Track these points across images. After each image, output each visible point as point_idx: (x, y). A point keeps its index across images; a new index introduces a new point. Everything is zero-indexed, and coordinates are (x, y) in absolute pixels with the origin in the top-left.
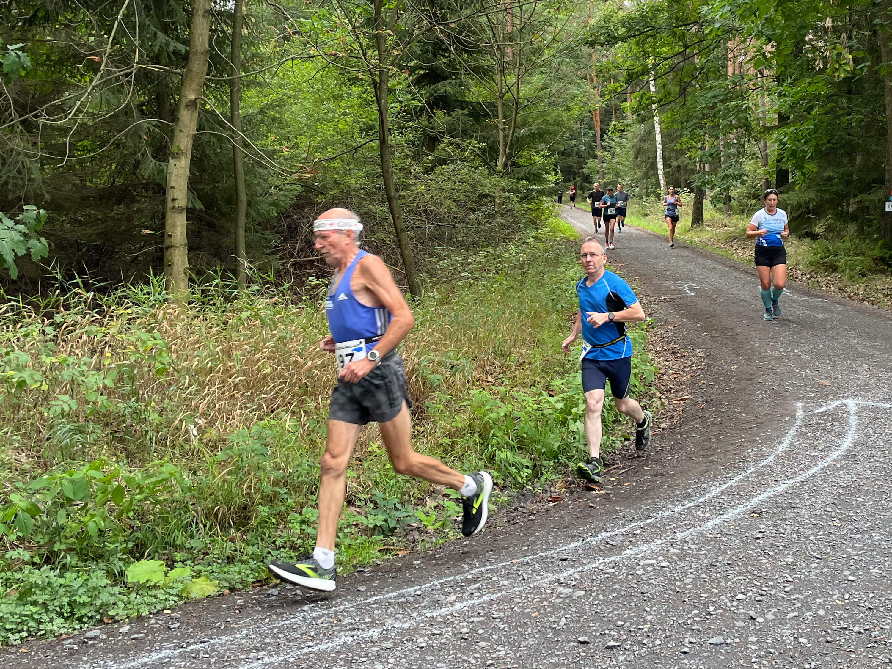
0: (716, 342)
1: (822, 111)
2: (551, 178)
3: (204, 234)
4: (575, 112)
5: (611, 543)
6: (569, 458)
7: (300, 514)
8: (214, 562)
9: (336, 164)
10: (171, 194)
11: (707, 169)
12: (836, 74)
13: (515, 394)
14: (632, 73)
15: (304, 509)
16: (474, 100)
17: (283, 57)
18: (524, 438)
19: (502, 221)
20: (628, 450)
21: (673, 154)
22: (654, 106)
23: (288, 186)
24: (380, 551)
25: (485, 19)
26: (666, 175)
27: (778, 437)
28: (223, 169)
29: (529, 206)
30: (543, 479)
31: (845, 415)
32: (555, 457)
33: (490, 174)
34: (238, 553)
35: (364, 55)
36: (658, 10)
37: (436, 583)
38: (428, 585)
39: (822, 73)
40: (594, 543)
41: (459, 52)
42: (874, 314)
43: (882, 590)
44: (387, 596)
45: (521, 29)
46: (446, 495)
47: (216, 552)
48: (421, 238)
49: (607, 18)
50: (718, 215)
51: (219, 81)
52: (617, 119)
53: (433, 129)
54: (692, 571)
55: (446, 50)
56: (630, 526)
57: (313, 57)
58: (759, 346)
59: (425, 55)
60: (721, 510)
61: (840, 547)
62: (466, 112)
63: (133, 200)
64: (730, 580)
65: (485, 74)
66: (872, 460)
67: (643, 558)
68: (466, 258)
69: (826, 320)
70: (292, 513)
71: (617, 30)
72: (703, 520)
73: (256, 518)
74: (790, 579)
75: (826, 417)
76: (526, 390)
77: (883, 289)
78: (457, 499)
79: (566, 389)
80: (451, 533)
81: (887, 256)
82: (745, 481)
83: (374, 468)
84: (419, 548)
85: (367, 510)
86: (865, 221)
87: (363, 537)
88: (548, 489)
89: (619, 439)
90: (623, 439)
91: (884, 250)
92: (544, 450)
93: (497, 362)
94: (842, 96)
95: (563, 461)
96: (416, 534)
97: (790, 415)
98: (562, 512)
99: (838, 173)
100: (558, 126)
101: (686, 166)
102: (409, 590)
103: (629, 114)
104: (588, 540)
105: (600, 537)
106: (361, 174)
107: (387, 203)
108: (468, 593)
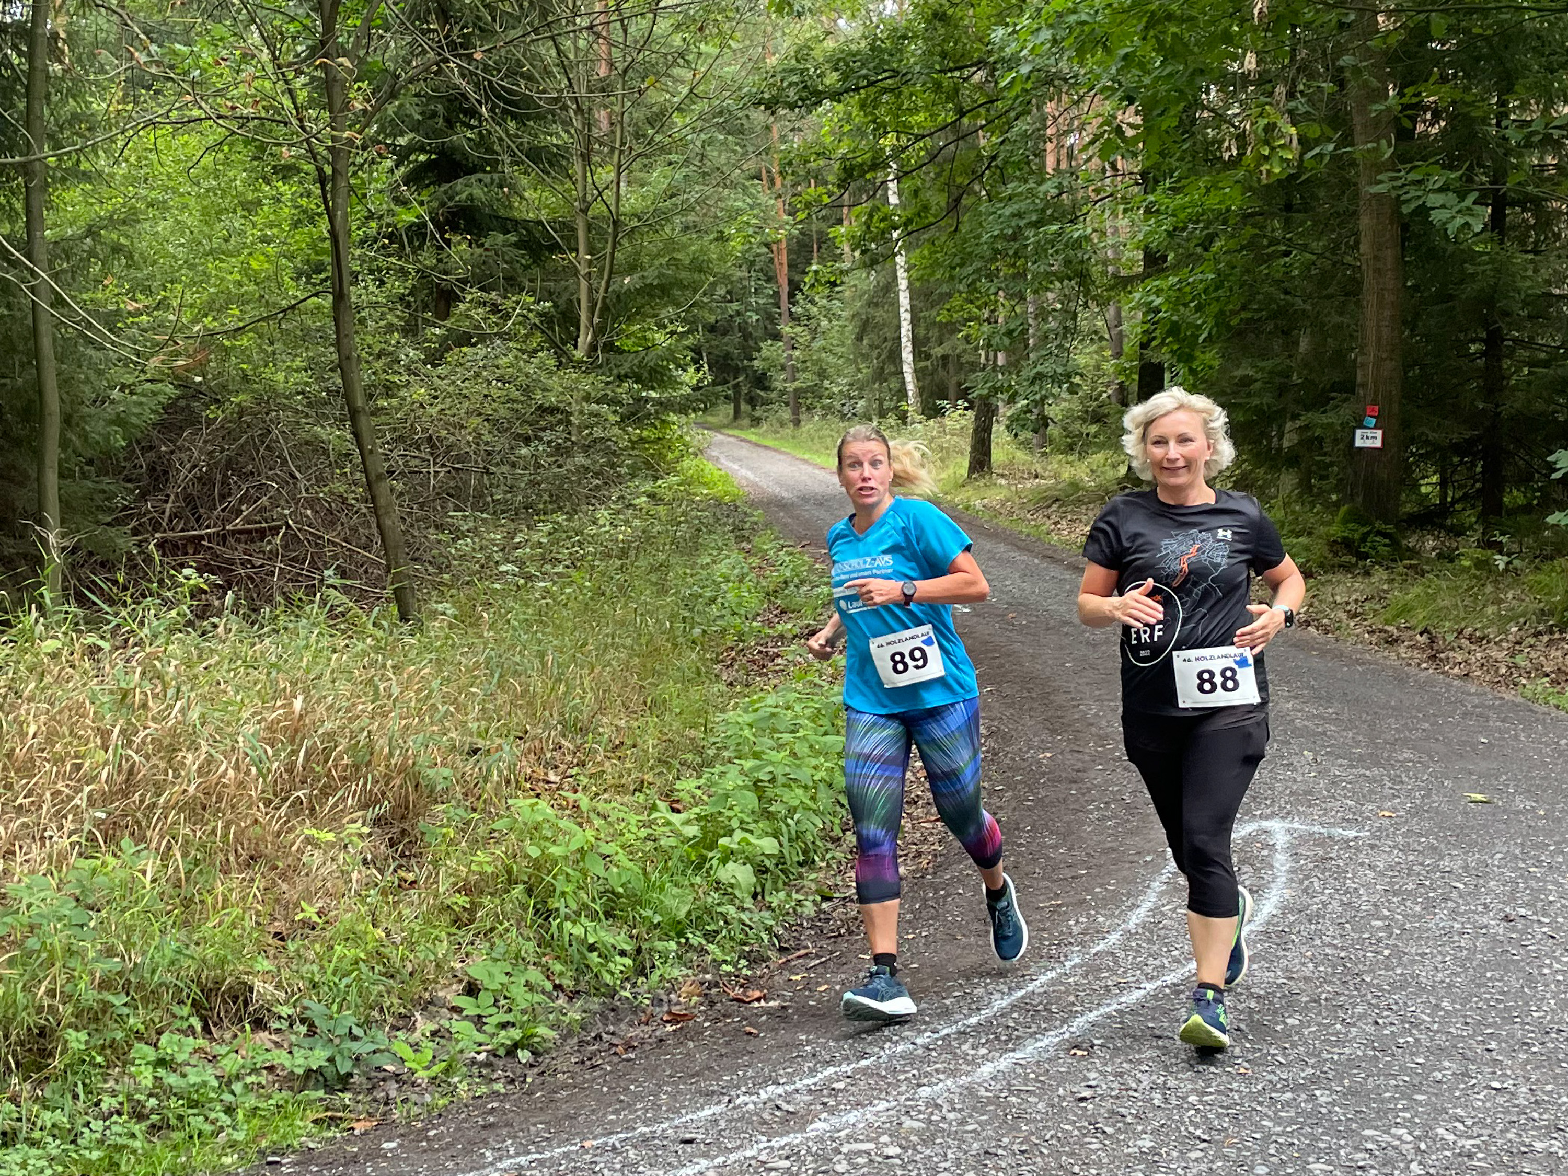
0: (1010, 706)
1: (1232, 244)
2: (686, 378)
4: (738, 245)
5: (786, 1107)
7: (156, 1046)
9: (246, 341)
11: (1000, 363)
12: (1265, 168)
13: (601, 806)
14: (852, 166)
15: (165, 1039)
16: (531, 216)
18: (618, 895)
19: (585, 461)
20: (827, 920)
21: (934, 332)
22: (895, 234)
23: (148, 386)
24: (316, 1122)
25: (550, 45)
26: (919, 373)
27: (1129, 895)
29: (642, 432)
30: (655, 977)
31: (1265, 853)
32: (680, 934)
33: (559, 365)
34: (25, 1123)
36: (904, 37)
39: (1236, 167)
40: (751, 1106)
41: (499, 117)
42: (1329, 651)
45: (626, 71)
46: (457, 1010)
48: (419, 494)
50: (1021, 455)
52: (822, 260)
54: (947, 1164)
55: (473, 112)
56: (826, 1073)
57: (197, 121)
58: (1096, 715)
59: (430, 122)
60: (1012, 1041)
61: (1249, 1119)
62: (513, 238)
65: (551, 164)
66: (1318, 942)
67: (849, 1139)
68: (511, 535)
70: (139, 1045)
72: (974, 1061)
73: (61, 1054)
76: (626, 799)
77: (1347, 603)
78: (480, 1017)
79: (705, 798)
80: (463, 1086)
81: (1357, 536)
82: (1062, 983)
83: (311, 955)
84: (396, 1115)
85: (293, 1038)
86: (1314, 468)
87: (285, 1094)
88: (665, 998)
89: (811, 898)
90: (819, 898)
91: (1350, 525)
92: (657, 919)
93: (567, 744)
94: (1273, 215)
95: (694, 941)
96: (392, 1088)
97: (1156, 851)
98: (691, 1044)
99: (1262, 369)
100: (700, 271)
101: (959, 356)
103: (847, 249)
104: (738, 1102)
105: (764, 1096)
106: (299, 363)
107: (349, 423)
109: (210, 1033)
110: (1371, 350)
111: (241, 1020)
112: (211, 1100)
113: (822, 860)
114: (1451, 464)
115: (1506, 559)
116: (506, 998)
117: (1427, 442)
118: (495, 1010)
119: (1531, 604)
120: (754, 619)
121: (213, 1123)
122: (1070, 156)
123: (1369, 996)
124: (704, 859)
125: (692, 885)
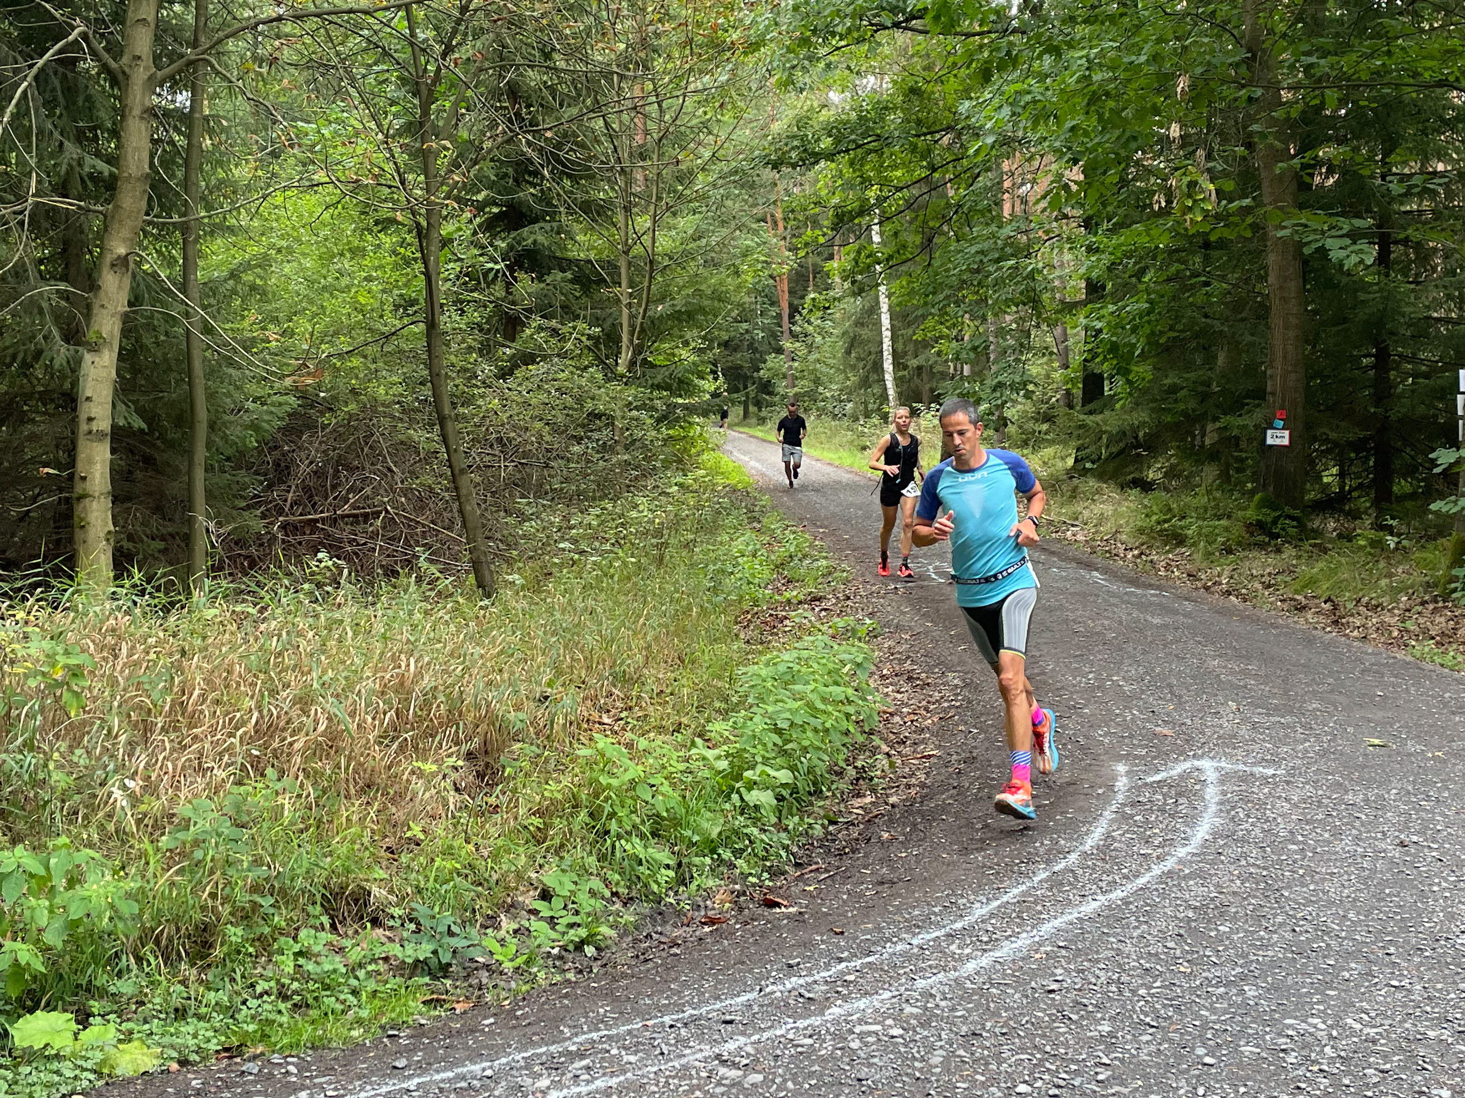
1: (1162, 276)
2: (706, 387)
3: (139, 475)
4: (749, 279)
5: (806, 994)
6: (738, 853)
7: (295, 939)
8: (154, 1017)
9: (356, 362)
10: (85, 410)
11: (966, 373)
12: (1188, 217)
14: (843, 215)
15: (302, 934)
16: (582, 256)
17: (269, 185)
18: (663, 819)
19: (627, 457)
20: (834, 841)
21: (911, 348)
22: (878, 268)
23: (275, 398)
24: (424, 1003)
25: (601, 122)
26: (898, 381)
27: (1085, 822)
28: (170, 369)
29: (671, 432)
30: (693, 887)
31: (1197, 787)
32: (713, 851)
33: (606, 379)
34: (193, 1002)
35: (402, 182)
36: (886, 108)
37: (518, 1057)
38: (504, 1060)
39: (1164, 215)
40: (779, 994)
41: (557, 177)
42: (1247, 617)
43: (1261, 1082)
44: (437, 1077)
45: (660, 140)
46: (534, 912)
47: (157, 1000)
48: (492, 485)
49: (802, 122)
51: (165, 224)
52: (818, 289)
53: (513, 303)
54: (941, 1043)
55: (536, 173)
56: (839, 968)
57: (319, 185)
58: (1053, 670)
59: (503, 182)
60: (991, 943)
61: (1190, 1009)
62: (569, 275)
63: (23, 419)
64: (1005, 1060)
65: (599, 215)
66: (1243, 862)
67: (860, 1021)
68: (567, 518)
69: (1165, 626)
70: (283, 939)
71: (819, 139)
72: (960, 959)
73: (222, 945)
74: (1105, 1060)
76: (666, 738)
77: (1262, 576)
78: (552, 918)
80: (541, 975)
81: (1269, 519)
83: (415, 865)
84: (488, 998)
85: (404, 934)
86: (1232, 462)
87: (398, 979)
88: (702, 904)
89: (820, 822)
90: (826, 822)
91: (1263, 510)
92: (696, 838)
93: (617, 692)
94: (1194, 253)
95: (726, 857)
96: (484, 976)
97: (1106, 786)
98: (726, 943)
99: (1187, 379)
100: (720, 300)
101: (931, 367)
102: (473, 1068)
103: (837, 280)
104: (768, 990)
105: (789, 986)
106: (395, 379)
107: (437, 427)
108: (570, 1075)
109: (336, 929)
110: (1278, 364)
111: (362, 918)
112: (339, 984)
113: (829, 790)
114: (1348, 459)
115: (1396, 539)
116: (574, 902)
117: (1327, 440)
118: (565, 912)
119: (1416, 577)
120: (766, 588)
121: (343, 1002)
122: (1024, 205)
124: (732, 789)
125: (722, 810)
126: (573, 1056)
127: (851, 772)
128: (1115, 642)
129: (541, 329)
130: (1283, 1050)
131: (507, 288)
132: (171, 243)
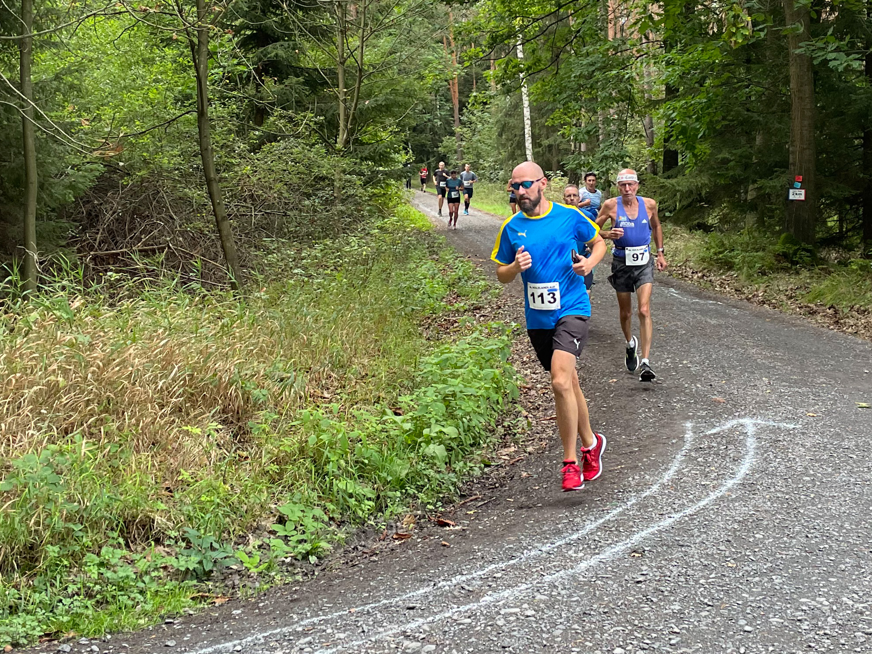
1: (717, 82)
2: (400, 159)
4: (430, 81)
5: (467, 588)
6: (420, 488)
7: (98, 555)
9: (146, 140)
11: (583, 149)
12: (733, 39)
13: (355, 413)
14: (497, 37)
15: (104, 550)
16: (310, 66)
17: (83, 13)
18: (366, 465)
19: (343, 208)
20: (488, 479)
21: (544, 131)
22: (521, 75)
23: (88, 166)
24: (193, 599)
26: (535, 155)
27: (663, 463)
28: (10, 145)
29: (375, 191)
30: (388, 513)
31: (742, 438)
32: (402, 487)
33: (328, 152)
34: (23, 601)
35: (180, 11)
37: (260, 636)
38: (249, 639)
39: (717, 39)
40: (447, 588)
41: (293, 10)
42: (776, 319)
43: (784, 643)
44: (201, 652)
46: (273, 532)
48: (245, 228)
51: (6, 40)
52: (478, 90)
53: (261, 99)
54: (562, 620)
55: (277, 7)
56: (490, 568)
57: (120, 13)
59: (253, 12)
60: (597, 549)
61: (735, 593)
62: (301, 79)
64: (606, 631)
65: (323, 36)
66: (773, 490)
67: (505, 606)
68: (299, 251)
69: (720, 326)
70: (89, 554)
72: (576, 561)
73: (44, 559)
74: (676, 630)
75: (719, 440)
76: (369, 408)
77: (787, 291)
78: (286, 536)
79: (416, 406)
80: (278, 577)
81: (791, 252)
82: (625, 515)
83: (188, 500)
84: (239, 594)
85: (178, 550)
86: (766, 211)
87: (173, 582)
88: (394, 525)
89: (478, 465)
90: (483, 465)
91: (787, 245)
92: (389, 479)
93: (334, 375)
94: (739, 65)
95: (411, 491)
96: (236, 579)
97: (678, 437)
98: (410, 552)
99: (735, 154)
100: (409, 97)
101: (558, 145)
102: (227, 645)
103: (492, 84)
104: (439, 585)
105: (454, 581)
106: (176, 152)
107: (206, 186)
108: (296, 649)
109: (130, 547)
110: (798, 143)
111: (148, 539)
112: (131, 587)
113: (485, 443)
114: (846, 209)
116: (301, 525)
117: (831, 197)
118: (295, 532)
120: (441, 300)
121: (133, 599)
122: (622, 30)
123: (803, 521)
124: (415, 442)
125: (409, 458)
126: (298, 635)
127: (501, 430)
128: (685, 337)
129: (281, 117)
130: (799, 620)
131: (257, 88)
132: (12, 55)
